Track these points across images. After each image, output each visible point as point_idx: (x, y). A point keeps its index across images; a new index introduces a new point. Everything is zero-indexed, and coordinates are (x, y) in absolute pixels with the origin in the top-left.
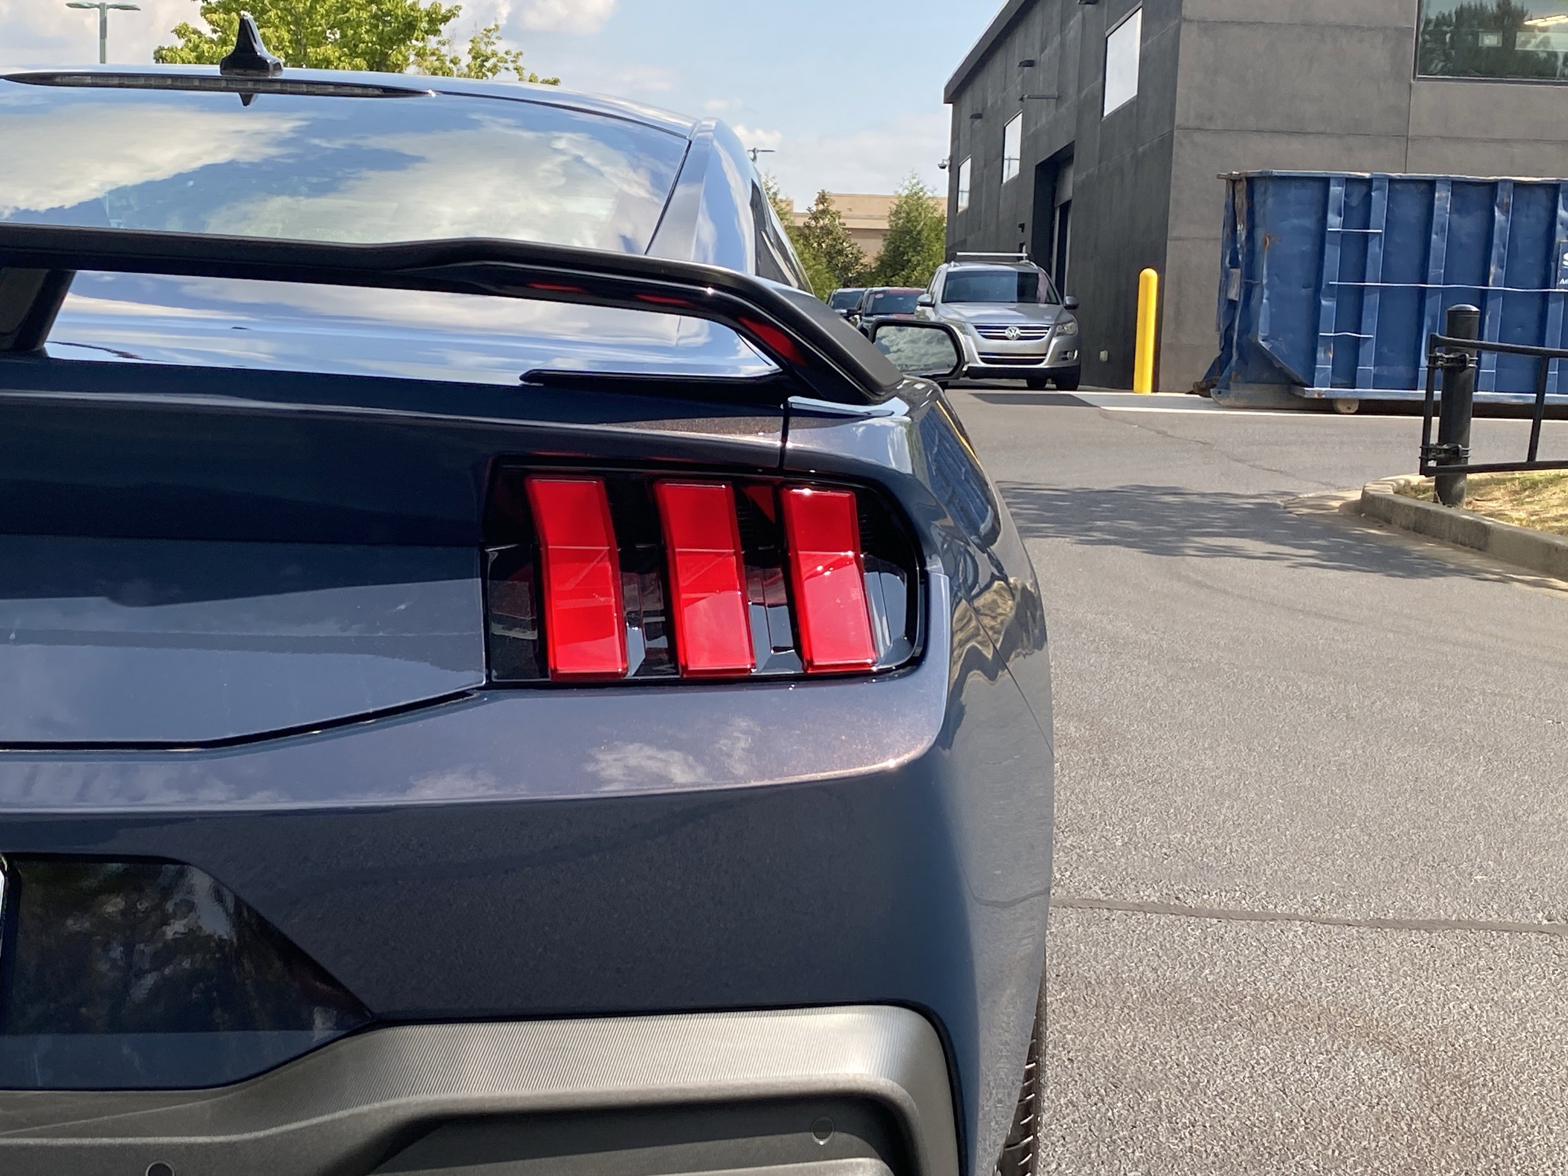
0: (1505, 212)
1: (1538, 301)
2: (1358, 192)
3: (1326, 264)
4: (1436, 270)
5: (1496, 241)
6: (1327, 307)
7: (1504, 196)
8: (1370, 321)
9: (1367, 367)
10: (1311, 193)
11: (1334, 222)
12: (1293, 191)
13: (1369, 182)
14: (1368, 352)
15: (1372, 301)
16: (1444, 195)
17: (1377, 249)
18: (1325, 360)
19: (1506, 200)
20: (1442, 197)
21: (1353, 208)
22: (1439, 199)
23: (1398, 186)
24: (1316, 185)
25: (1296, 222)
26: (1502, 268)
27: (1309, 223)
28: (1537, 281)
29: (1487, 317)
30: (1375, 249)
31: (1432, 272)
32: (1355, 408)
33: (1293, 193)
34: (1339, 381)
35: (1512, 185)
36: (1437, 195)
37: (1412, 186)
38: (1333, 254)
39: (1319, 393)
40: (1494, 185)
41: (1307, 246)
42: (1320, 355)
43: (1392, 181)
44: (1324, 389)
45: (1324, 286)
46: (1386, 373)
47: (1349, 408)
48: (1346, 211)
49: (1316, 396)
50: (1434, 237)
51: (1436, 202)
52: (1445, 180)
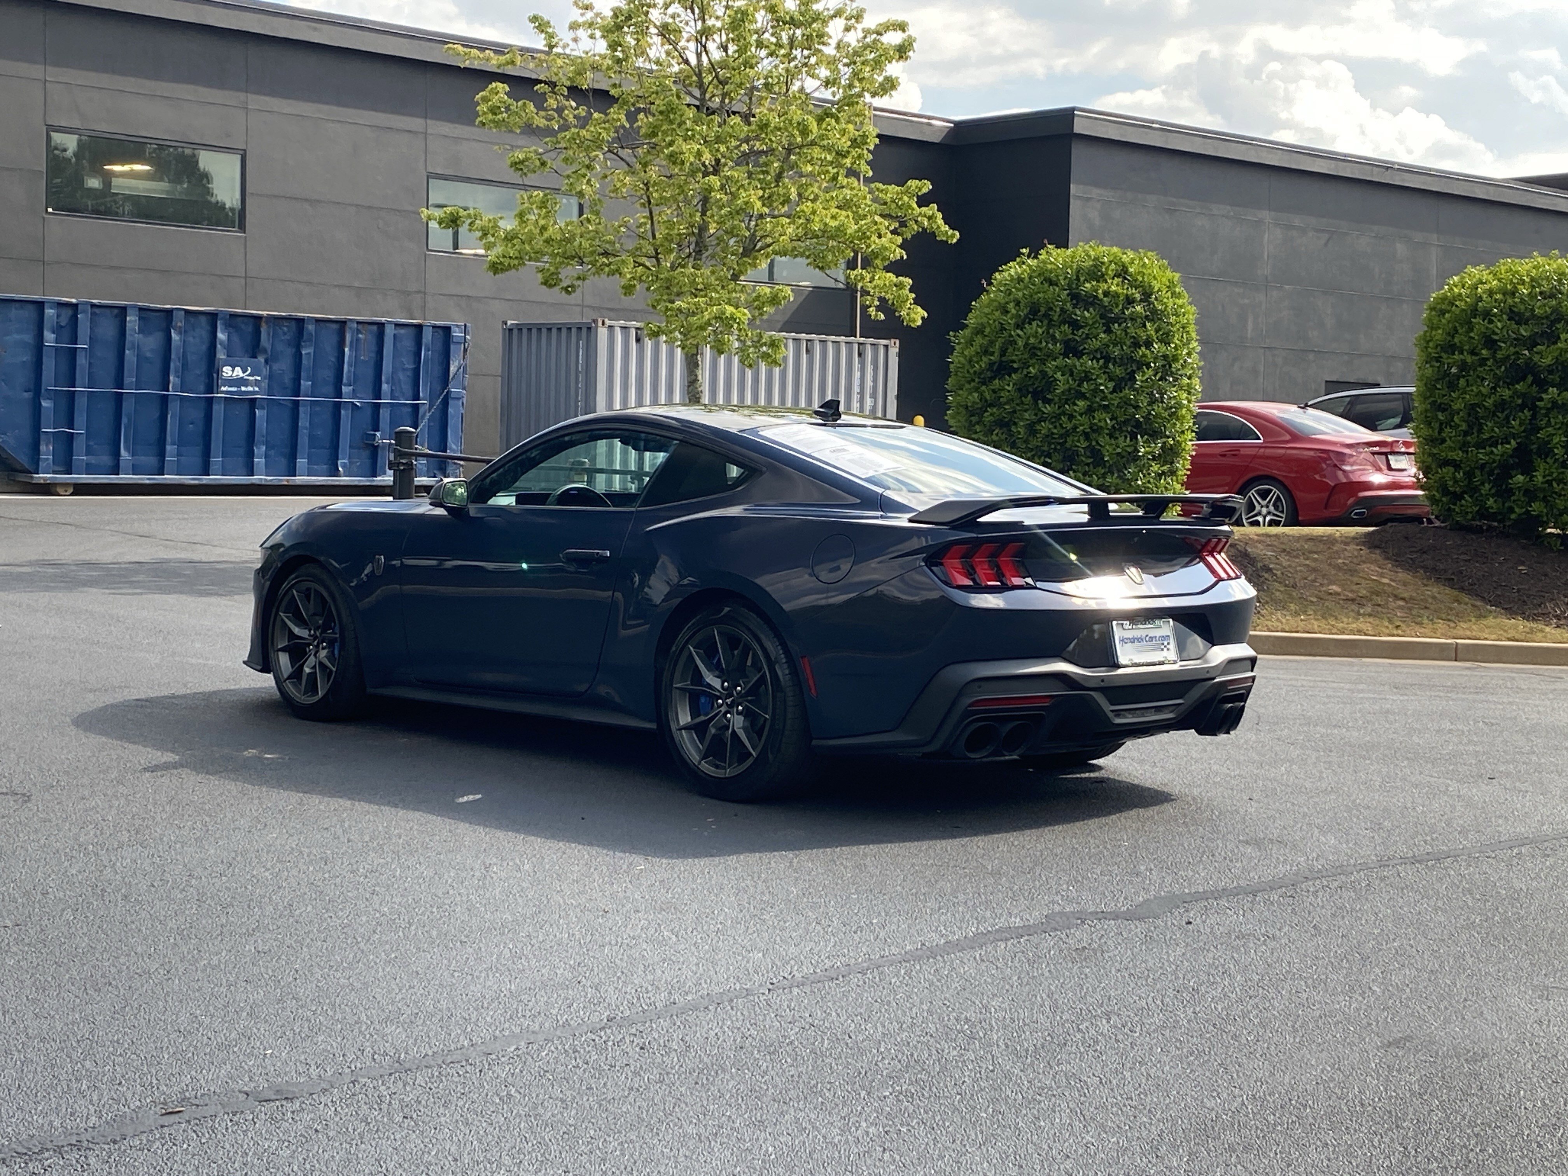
0: (180, 333)
1: (203, 404)
2: (67, 313)
3: (44, 373)
4: (129, 379)
5: (173, 356)
6: (46, 408)
7: (179, 321)
8: (80, 418)
9: (80, 457)
10: (29, 313)
11: (49, 338)
12: (14, 311)
13: (75, 306)
14: (79, 445)
15: (81, 404)
16: (133, 319)
17: (84, 362)
18: (47, 451)
19: (179, 324)
20: (132, 319)
21: (62, 327)
22: (130, 321)
23: (97, 311)
24: (31, 307)
25: (17, 337)
26: (178, 377)
27: (28, 338)
28: (202, 387)
29: (169, 416)
30: (82, 361)
31: (127, 380)
32: (71, 490)
33: (14, 312)
34: (57, 468)
35: (183, 313)
36: (128, 319)
37: (108, 311)
38: (49, 365)
39: (44, 479)
40: (170, 312)
41: (27, 357)
42: (43, 448)
43: (93, 306)
44: (49, 476)
45: (43, 391)
46: (93, 461)
47: (66, 491)
48: (57, 329)
49: (42, 481)
50: (127, 352)
51: (128, 324)
52: (135, 306)
